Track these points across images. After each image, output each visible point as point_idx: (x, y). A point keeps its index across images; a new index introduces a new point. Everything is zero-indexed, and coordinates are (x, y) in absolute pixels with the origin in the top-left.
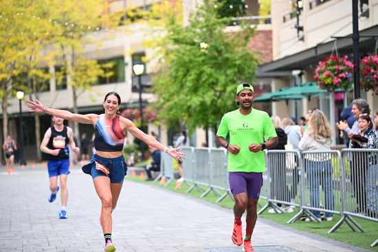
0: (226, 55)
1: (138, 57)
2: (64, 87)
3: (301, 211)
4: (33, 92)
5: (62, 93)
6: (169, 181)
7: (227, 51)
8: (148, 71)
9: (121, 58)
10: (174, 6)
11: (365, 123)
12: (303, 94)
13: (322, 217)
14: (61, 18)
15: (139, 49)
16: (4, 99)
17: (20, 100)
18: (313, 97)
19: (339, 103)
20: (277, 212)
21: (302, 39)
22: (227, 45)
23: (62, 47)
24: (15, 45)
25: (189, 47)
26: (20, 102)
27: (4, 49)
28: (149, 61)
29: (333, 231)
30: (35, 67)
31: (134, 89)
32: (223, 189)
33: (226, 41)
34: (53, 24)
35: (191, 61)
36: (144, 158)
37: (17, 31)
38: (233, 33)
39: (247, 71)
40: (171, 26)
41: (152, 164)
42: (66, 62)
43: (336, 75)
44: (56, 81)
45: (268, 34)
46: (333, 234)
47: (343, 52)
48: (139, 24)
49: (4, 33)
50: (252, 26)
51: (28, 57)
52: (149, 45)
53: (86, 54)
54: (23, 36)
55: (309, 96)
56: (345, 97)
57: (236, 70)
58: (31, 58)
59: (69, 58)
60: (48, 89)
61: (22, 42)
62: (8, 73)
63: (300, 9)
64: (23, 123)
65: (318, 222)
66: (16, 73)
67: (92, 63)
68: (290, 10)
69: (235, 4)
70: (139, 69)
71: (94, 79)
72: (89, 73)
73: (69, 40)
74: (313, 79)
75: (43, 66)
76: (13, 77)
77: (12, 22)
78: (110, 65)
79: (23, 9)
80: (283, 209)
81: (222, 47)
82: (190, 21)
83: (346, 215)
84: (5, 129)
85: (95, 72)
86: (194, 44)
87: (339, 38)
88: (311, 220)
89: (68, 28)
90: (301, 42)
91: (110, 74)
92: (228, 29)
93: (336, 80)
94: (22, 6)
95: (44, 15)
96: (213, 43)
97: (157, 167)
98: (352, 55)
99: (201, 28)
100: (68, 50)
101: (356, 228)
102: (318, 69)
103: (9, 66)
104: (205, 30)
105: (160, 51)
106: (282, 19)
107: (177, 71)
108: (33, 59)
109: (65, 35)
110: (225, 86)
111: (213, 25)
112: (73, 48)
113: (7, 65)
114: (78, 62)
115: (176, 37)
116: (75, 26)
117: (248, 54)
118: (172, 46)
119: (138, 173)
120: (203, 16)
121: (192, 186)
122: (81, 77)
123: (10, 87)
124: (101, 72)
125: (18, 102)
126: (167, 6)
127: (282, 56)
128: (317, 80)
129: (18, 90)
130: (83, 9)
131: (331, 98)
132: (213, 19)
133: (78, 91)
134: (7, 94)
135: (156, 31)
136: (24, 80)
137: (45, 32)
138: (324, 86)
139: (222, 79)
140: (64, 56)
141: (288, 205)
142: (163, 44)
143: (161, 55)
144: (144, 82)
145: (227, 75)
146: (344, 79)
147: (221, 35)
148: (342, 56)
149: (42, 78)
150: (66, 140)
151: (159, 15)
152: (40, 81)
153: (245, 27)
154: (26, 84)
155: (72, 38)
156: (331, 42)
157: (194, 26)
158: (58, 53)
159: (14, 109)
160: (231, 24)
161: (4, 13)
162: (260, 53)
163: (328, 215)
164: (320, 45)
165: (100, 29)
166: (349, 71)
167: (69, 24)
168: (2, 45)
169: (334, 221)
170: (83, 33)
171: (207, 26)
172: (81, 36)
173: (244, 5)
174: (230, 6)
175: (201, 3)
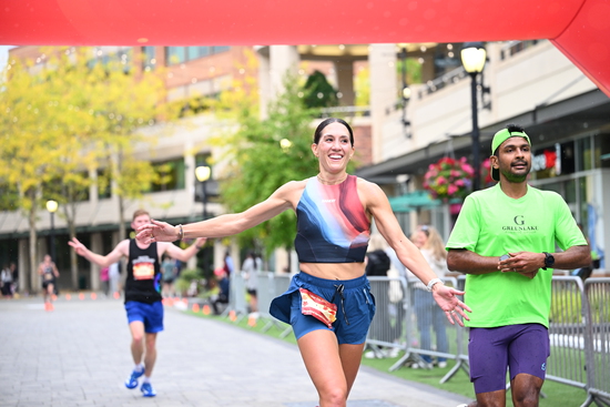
1: (202, 158)
2: (107, 195)
3: (407, 356)
4: (68, 201)
5: (106, 204)
6: (240, 317)
8: (216, 175)
9: (181, 159)
10: (248, 94)
12: (411, 206)
13: (435, 362)
14: (105, 109)
15: (203, 148)
16: (32, 211)
17: (52, 214)
18: (423, 210)
20: (376, 357)
21: (410, 136)
23: (107, 145)
24: (47, 142)
25: (266, 146)
27: (32, 148)
28: (215, 164)
29: (447, 380)
30: (72, 171)
31: (197, 199)
34: (95, 114)
35: (269, 164)
36: (209, 287)
37: (49, 126)
40: (244, 119)
41: (220, 295)
42: (110, 166)
43: (452, 183)
44: (99, 188)
45: (367, 131)
46: (447, 384)
47: (460, 153)
48: (204, 117)
49: (33, 127)
51: (63, 158)
52: (217, 142)
53: (137, 155)
54: (56, 131)
55: (419, 209)
58: (66, 160)
59: (115, 161)
60: (87, 198)
61: (54, 139)
62: (37, 177)
63: (406, 100)
64: (55, 242)
65: (428, 369)
66: (47, 178)
67: (144, 165)
68: (394, 99)
69: (324, 92)
70: (203, 173)
71: (146, 186)
72: (140, 177)
73: (116, 136)
74: (423, 187)
75: (82, 169)
76: (44, 184)
77: (43, 113)
78: (166, 168)
79: (57, 98)
80: (384, 352)
82: (269, 112)
83: (463, 361)
84: (33, 250)
85: (148, 177)
86: (272, 142)
87: (455, 137)
88: (420, 368)
89: (114, 122)
90: (408, 142)
91: (166, 180)
93: (452, 189)
94: (56, 93)
95: (84, 105)
96: (298, 141)
97: (225, 298)
98: (472, 157)
99: (283, 122)
100: (114, 149)
102: (429, 175)
103: (39, 170)
104: (287, 124)
105: (229, 152)
106: (383, 112)
107: (251, 176)
108: (69, 159)
109: (110, 129)
111: (300, 117)
112: (120, 146)
113: (35, 170)
114: (125, 164)
115: (250, 133)
116: (124, 118)
118: (246, 145)
119: (201, 306)
120: (286, 106)
122: (130, 183)
123: (39, 196)
124: (155, 178)
125: (49, 216)
126: (240, 94)
127: (385, 157)
128: (427, 188)
129: (49, 199)
130: (133, 97)
131: (446, 211)
132: (298, 110)
133: (126, 201)
134: (36, 204)
136: (57, 187)
137: (82, 127)
138: (437, 196)
140: (108, 157)
141: (390, 348)
142: (234, 142)
143: (232, 156)
144: (211, 189)
146: (462, 188)
148: (458, 158)
149: (81, 185)
151: (227, 105)
152: (78, 188)
154: (59, 192)
155: (119, 133)
156: (445, 142)
157: (273, 118)
158: (101, 153)
159: (43, 224)
160: (320, 117)
161: (33, 103)
163: (440, 359)
164: (432, 145)
165: (155, 122)
166: (468, 176)
168: (30, 144)
169: (449, 367)
170: (132, 128)
171: (290, 120)
172: (129, 132)
173: (336, 93)
174: (319, 95)
175: (283, 91)
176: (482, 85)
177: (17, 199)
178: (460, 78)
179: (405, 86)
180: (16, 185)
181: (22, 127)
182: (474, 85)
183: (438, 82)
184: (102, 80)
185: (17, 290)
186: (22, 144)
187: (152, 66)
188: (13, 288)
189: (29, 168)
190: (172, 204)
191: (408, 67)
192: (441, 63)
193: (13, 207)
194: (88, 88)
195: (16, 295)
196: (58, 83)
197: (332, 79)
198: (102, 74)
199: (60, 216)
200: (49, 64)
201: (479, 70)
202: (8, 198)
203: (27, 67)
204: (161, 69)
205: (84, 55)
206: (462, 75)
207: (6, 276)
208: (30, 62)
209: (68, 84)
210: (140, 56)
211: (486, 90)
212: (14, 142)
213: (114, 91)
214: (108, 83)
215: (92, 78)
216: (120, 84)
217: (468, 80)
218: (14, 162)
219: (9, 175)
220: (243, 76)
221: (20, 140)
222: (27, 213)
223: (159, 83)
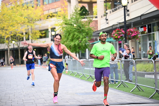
0: (83, 29)
1: (53, 29)
2: (28, 39)
4: (18, 41)
5: (28, 41)
7: (83, 27)
9: (48, 30)
10: (65, 12)
11: (128, 51)
13: (115, 82)
14: (27, 16)
15: (53, 27)
16: (8, 43)
17: (14, 44)
19: (120, 44)
21: (108, 23)
22: (83, 25)
23: (28, 26)
24: (12, 25)
25: (70, 26)
26: (14, 45)
27: (8, 27)
28: (57, 31)
30: (19, 33)
31: (52, 40)
32: (82, 73)
33: (82, 24)
34: (25, 18)
35: (71, 31)
37: (13, 21)
38: (85, 21)
39: (90, 34)
40: (64, 19)
42: (29, 31)
43: (119, 35)
44: (26, 37)
45: (96, 22)
46: (118, 88)
47: (121, 27)
48: (53, 18)
49: (8, 21)
50: (91, 19)
51: (16, 29)
52: (57, 25)
53: (36, 28)
54: (14, 22)
56: (122, 42)
57: (86, 33)
58: (17, 30)
59: (30, 30)
60: (23, 40)
61: (14, 24)
62: (9, 35)
63: (107, 13)
64: (14, 52)
65: (113, 84)
66: (12, 35)
67: (38, 31)
68: (104, 13)
69: (85, 11)
70: (53, 33)
71: (38, 37)
72: (37, 35)
73: (30, 24)
74: (111, 37)
75: (21, 32)
76: (11, 36)
77: (11, 18)
78: (44, 32)
79: (14, 14)
81: (81, 26)
82: (70, 17)
83: (122, 82)
84: (9, 54)
85: (39, 34)
86: (72, 25)
87: (120, 23)
88: (111, 84)
89: (30, 20)
90: (107, 24)
91: (44, 35)
92: (83, 20)
93: (119, 37)
94: (14, 12)
95: (22, 15)
96: (78, 25)
98: (124, 28)
99: (74, 20)
100: (30, 27)
101: (125, 86)
102: (113, 33)
103: (10, 33)
104: (75, 20)
105: (60, 27)
106: (101, 17)
107: (66, 34)
108: (18, 30)
109: (29, 22)
110: (82, 39)
111: (78, 18)
112: (31, 27)
113: (9, 32)
114: (33, 31)
115: (66, 22)
116: (32, 19)
117: (90, 28)
118: (64, 26)
120: (75, 16)
121: (71, 72)
122: (34, 36)
123: (10, 39)
124: (41, 34)
125: (13, 45)
126: (63, 12)
127: (101, 29)
128: (112, 37)
129: (13, 41)
130: (34, 13)
131: (117, 43)
132: (78, 16)
134: (9, 42)
135: (59, 20)
136: (15, 37)
137: (22, 21)
138: (115, 39)
139: (81, 36)
140: (28, 29)
142: (61, 25)
143: (61, 29)
145: (83, 35)
146: (122, 36)
147: (81, 22)
148: (121, 29)
149: (21, 36)
150: (33, 56)
151: (60, 15)
152: (20, 37)
153: (89, 19)
154: (15, 39)
155: (31, 23)
156: (117, 24)
157: (72, 19)
158: (26, 28)
159: (11, 47)
160: (84, 18)
161: (8, 15)
162: (94, 28)
163: (116, 82)
164: (113, 25)
165: (40, 20)
166: (123, 34)
167: (30, 18)
168: (8, 26)
170: (35, 21)
171: (76, 19)
172: (34, 22)
173: (88, 12)
174: (84, 12)
175: (74, 11)
176: (127, 9)
177: (4, 41)
178: (121, 8)
179: (106, 10)
180: (4, 37)
181: (5, 21)
182: (125, 9)
183: (115, 9)
184: (26, 9)
185: (5, 64)
186: (5, 26)
187: (39, 5)
188: (4, 64)
189: (7, 32)
190: (45, 41)
191: (107, 5)
192: (116, 4)
193: (3, 43)
194: (23, 11)
195: (4, 66)
196: (15, 10)
197: (87, 8)
198: (26, 7)
199: (16, 45)
200: (12, 4)
201: (126, 5)
202: (2, 40)
203: (7, 6)
204: (42, 6)
205: (22, 2)
206: (121, 7)
207: (2, 61)
208: (7, 4)
209: (18, 10)
210: (36, 2)
211: (128, 11)
212: (3, 25)
213: (30, 12)
214: (28, 10)
215: (24, 8)
216: (31, 10)
217: (123, 8)
218: (3, 30)
219: (2, 34)
220: (63, 7)
221: (5, 25)
222: (7, 44)
223: (42, 10)
